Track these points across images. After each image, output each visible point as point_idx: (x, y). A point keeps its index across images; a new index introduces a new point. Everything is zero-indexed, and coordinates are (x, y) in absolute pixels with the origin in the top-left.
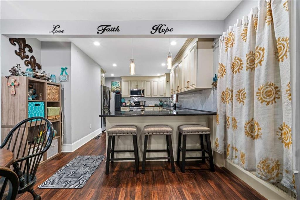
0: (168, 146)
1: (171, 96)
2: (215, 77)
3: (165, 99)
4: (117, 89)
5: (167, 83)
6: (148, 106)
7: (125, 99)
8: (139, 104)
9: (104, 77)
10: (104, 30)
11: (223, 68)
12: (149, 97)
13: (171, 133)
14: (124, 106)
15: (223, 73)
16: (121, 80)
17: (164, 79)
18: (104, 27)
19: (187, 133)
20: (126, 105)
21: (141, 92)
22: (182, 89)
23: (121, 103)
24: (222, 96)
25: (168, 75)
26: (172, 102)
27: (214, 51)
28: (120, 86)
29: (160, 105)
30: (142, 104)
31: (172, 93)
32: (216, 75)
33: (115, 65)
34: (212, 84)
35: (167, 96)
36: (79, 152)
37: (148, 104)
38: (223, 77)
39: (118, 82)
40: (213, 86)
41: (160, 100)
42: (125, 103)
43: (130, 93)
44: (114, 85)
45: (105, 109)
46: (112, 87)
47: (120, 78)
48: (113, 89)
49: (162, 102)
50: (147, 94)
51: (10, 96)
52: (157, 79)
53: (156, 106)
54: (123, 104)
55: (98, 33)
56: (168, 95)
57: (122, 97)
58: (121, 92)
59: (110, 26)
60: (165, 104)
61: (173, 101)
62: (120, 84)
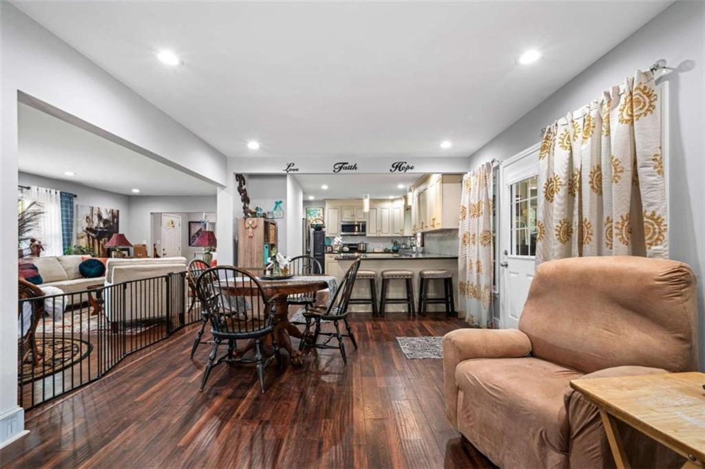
0: (409, 295)
1: (412, 235)
3: (402, 239)
4: (317, 222)
5: (407, 211)
6: (372, 251)
7: (330, 240)
10: (341, 168)
12: (375, 235)
13: (412, 277)
14: (329, 251)
16: (325, 205)
17: (400, 204)
18: (341, 165)
19: (429, 278)
20: (333, 250)
21: (361, 226)
23: (324, 246)
28: (322, 215)
29: (393, 250)
30: (361, 249)
31: (414, 230)
35: (405, 235)
37: (372, 248)
39: (319, 209)
41: (394, 241)
42: (332, 246)
43: (340, 228)
44: (311, 215)
47: (323, 202)
48: (310, 221)
49: (396, 244)
50: (371, 232)
51: (247, 237)
52: (387, 205)
53: (386, 251)
54: (328, 248)
55: (334, 171)
56: (408, 233)
57: (327, 235)
58: (324, 227)
59: (347, 163)
60: (402, 249)
61: (416, 243)
62: (321, 212)
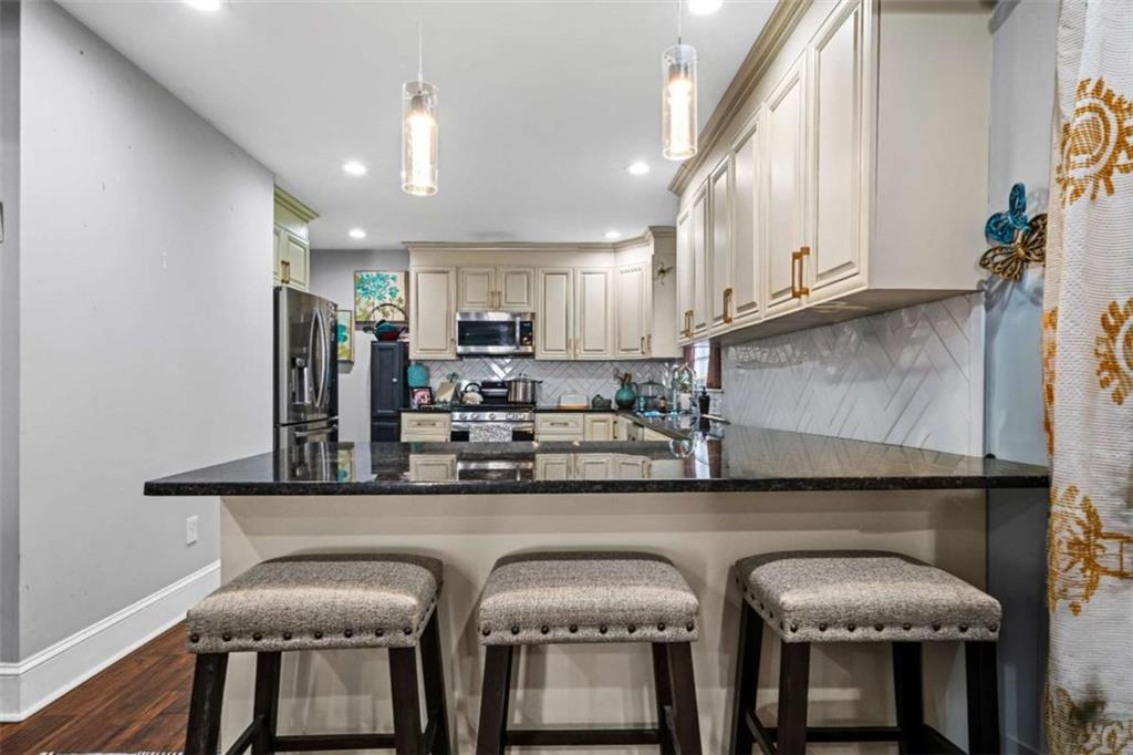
0: (667, 708)
1: (678, 354)
2: (1004, 207)
3: (647, 367)
4: (385, 314)
5: (660, 278)
6: (554, 405)
7: (427, 369)
8: (504, 398)
9: (307, 243)
11: (1111, 116)
12: (562, 356)
13: (690, 629)
14: (420, 405)
15: (1114, 156)
16: (409, 263)
17: (641, 258)
19: (814, 634)
20: (432, 402)
21: (518, 328)
22: (753, 304)
23: (407, 391)
24: (1099, 341)
25: (664, 236)
26: (684, 388)
27: (994, 27)
28: (401, 294)
29: (618, 402)
30: (520, 398)
31: (687, 333)
32: (1018, 191)
33: (355, 168)
34: (984, 263)
35: (656, 354)
36: (73, 717)
37: (555, 397)
38: (1110, 190)
39: (391, 274)
40: (985, 274)
41: (622, 376)
42: (430, 389)
43: (455, 333)
44: (367, 292)
45: (310, 426)
46: (356, 303)
47: (402, 253)
48: (365, 311)
49: (630, 385)
50: (549, 343)
52: (602, 262)
53: (599, 406)
54: (419, 394)
56: (664, 347)
57: (412, 355)
58: (407, 330)
60: (647, 398)
61: (690, 379)
62: (400, 284)
